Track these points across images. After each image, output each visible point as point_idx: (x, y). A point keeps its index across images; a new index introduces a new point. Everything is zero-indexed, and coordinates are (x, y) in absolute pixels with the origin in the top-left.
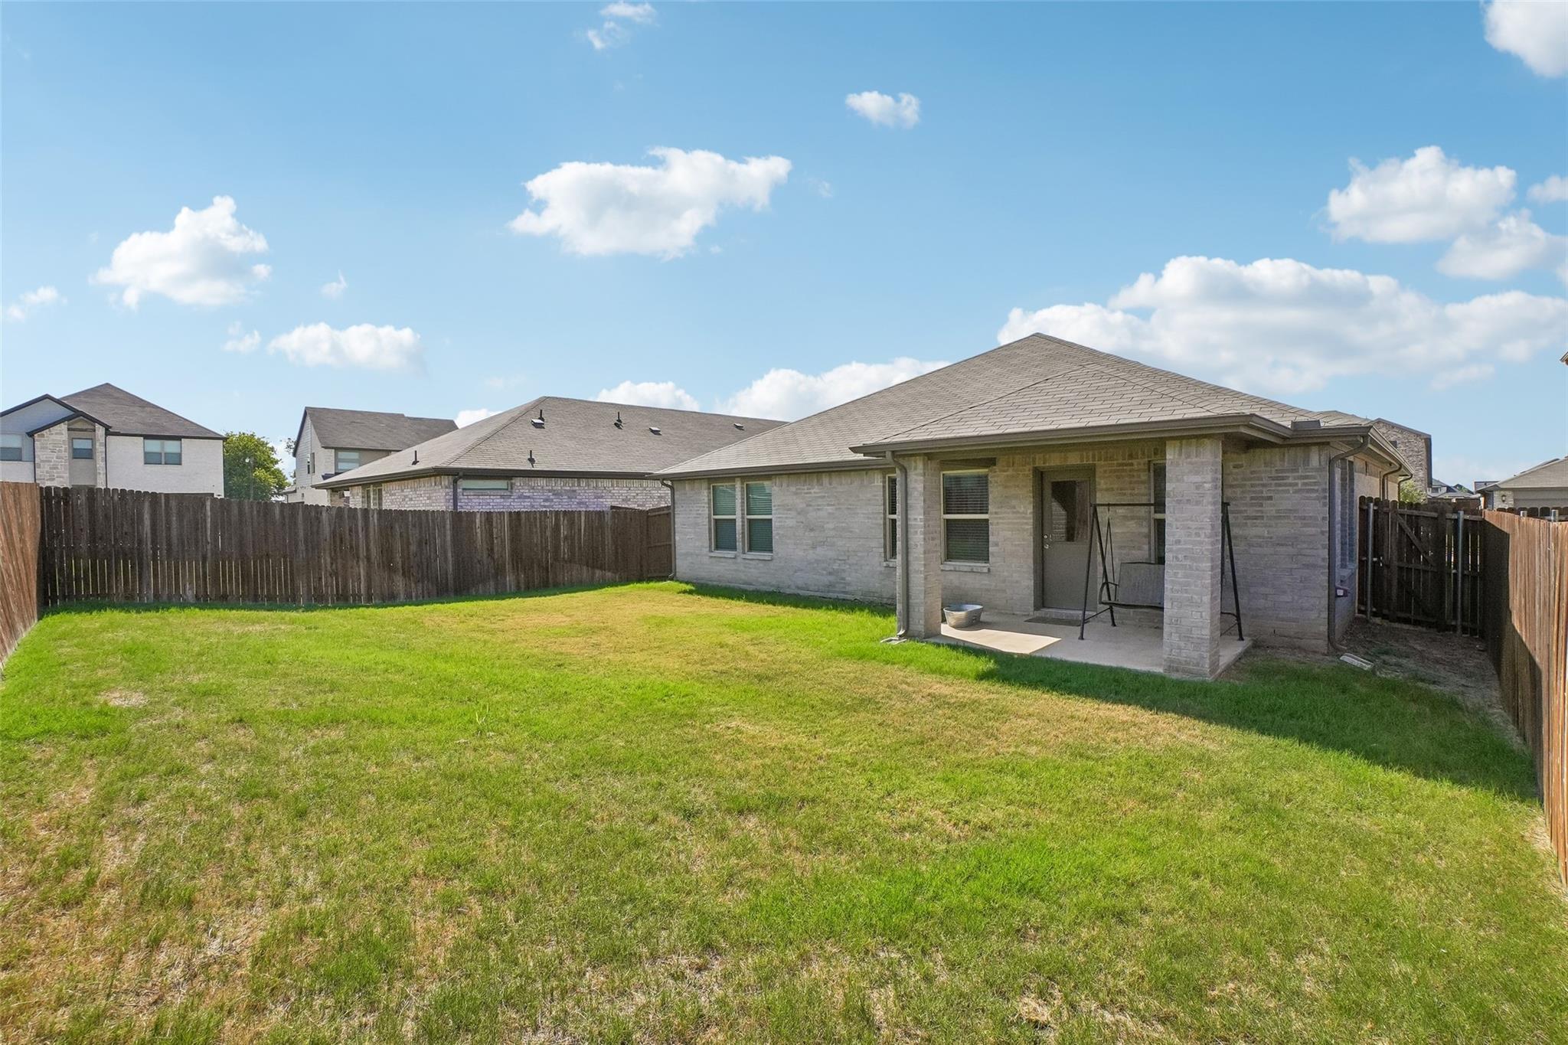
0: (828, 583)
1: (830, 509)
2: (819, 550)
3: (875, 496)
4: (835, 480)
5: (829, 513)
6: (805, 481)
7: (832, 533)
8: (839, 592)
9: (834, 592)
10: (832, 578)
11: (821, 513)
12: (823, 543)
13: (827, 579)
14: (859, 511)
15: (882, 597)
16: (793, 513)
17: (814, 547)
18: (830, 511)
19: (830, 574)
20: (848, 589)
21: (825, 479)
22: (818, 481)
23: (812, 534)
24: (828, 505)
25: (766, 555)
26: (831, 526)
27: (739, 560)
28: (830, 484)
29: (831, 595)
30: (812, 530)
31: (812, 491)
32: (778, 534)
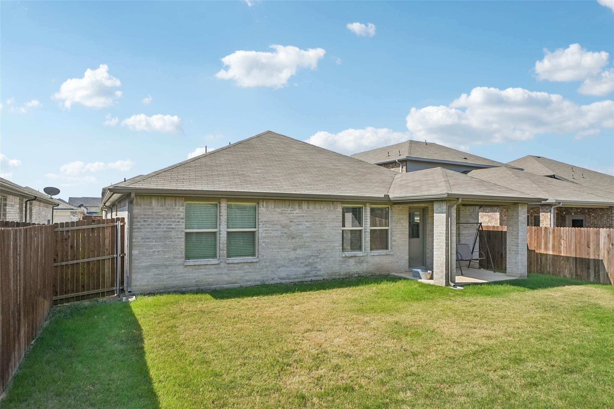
0: (305, 272)
1: (308, 224)
2: (299, 251)
3: (337, 217)
4: (312, 207)
5: (307, 227)
6: (289, 205)
7: (309, 240)
8: (312, 277)
9: (309, 277)
10: (308, 268)
11: (300, 227)
12: (301, 247)
13: (303, 270)
14: (327, 225)
15: (340, 275)
16: (278, 227)
17: (295, 249)
18: (308, 225)
19: (307, 266)
20: (319, 273)
21: (305, 206)
22: (299, 206)
23: (294, 241)
24: (307, 221)
25: (250, 259)
26: (308, 235)
27: (222, 265)
28: (308, 208)
29: (307, 279)
30: (293, 238)
31: (294, 212)
32: (264, 242)
